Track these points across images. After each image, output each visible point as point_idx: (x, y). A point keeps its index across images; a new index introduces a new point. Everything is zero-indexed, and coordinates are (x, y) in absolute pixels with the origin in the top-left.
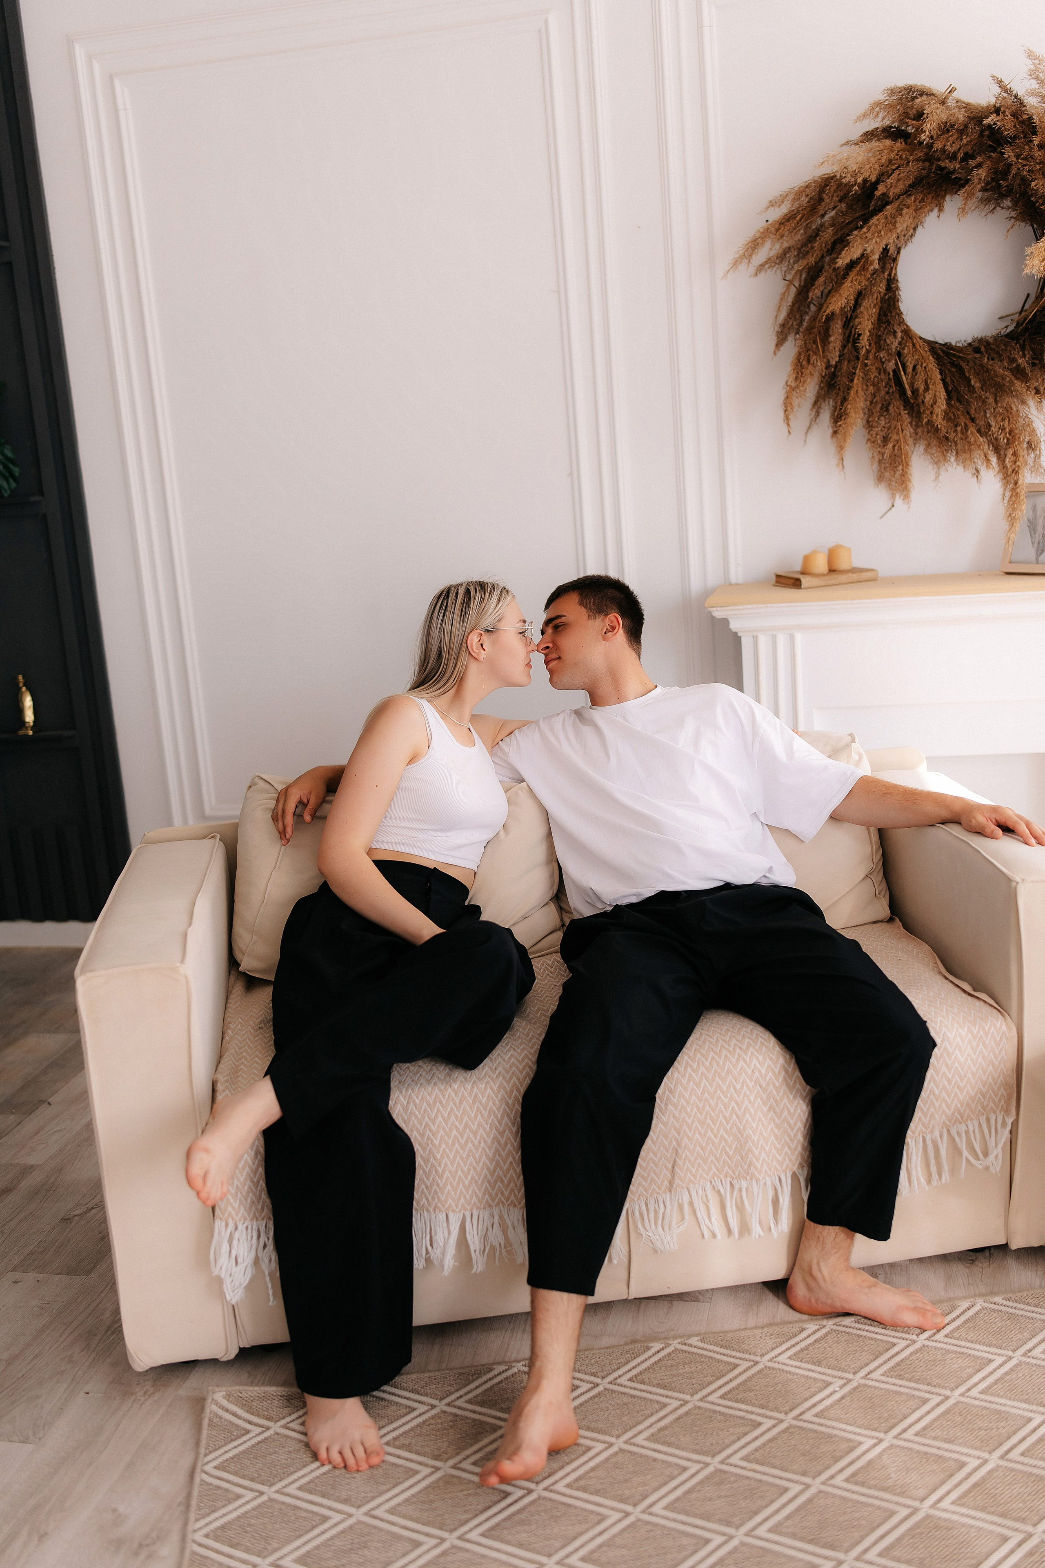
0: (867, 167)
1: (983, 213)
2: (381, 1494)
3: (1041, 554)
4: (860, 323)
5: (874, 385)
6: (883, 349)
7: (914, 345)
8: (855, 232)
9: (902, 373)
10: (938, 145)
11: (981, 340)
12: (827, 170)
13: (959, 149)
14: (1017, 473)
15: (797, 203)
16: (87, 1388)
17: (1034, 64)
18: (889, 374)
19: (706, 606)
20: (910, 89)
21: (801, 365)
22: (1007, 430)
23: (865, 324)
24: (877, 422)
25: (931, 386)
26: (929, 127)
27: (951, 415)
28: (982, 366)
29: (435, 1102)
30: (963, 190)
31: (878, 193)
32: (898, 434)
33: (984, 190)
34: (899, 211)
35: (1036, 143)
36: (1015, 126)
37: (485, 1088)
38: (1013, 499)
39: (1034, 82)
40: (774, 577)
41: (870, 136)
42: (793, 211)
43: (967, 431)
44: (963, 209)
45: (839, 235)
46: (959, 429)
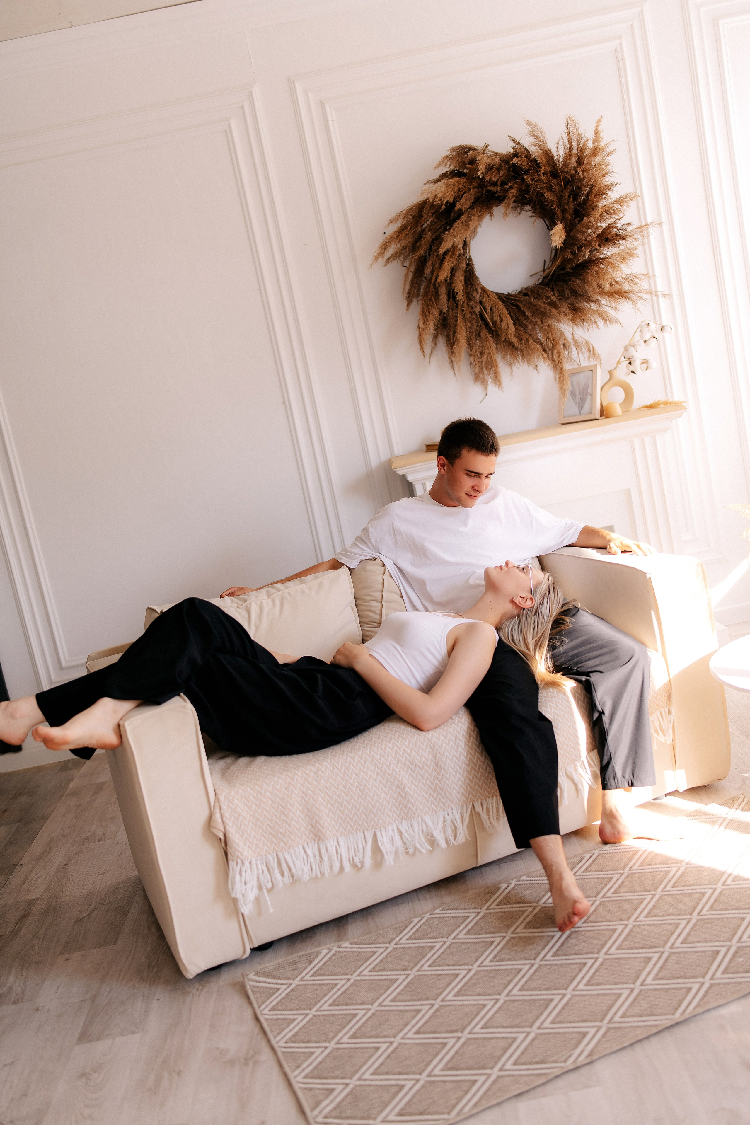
0: (447, 194)
1: (515, 215)
2: (382, 995)
3: (582, 409)
4: (456, 286)
5: (470, 322)
6: (472, 300)
7: (488, 296)
8: (446, 233)
9: (485, 313)
10: (488, 178)
11: (526, 289)
12: (422, 198)
13: (498, 179)
14: (561, 363)
15: (406, 219)
16: (157, 997)
17: (531, 128)
18: (477, 315)
19: (393, 468)
20: (462, 147)
21: (425, 315)
22: (552, 339)
23: (459, 286)
24: (476, 344)
25: (504, 319)
26: (482, 168)
27: (517, 334)
28: (531, 303)
29: (349, 766)
30: (504, 203)
31: (456, 209)
32: (489, 349)
33: (514, 202)
34: (469, 218)
35: (542, 171)
36: (528, 164)
37: (377, 750)
38: (562, 378)
39: (532, 138)
40: (425, 447)
41: (443, 176)
42: (404, 224)
43: (528, 342)
44: (506, 213)
45: (434, 236)
46: (523, 341)
